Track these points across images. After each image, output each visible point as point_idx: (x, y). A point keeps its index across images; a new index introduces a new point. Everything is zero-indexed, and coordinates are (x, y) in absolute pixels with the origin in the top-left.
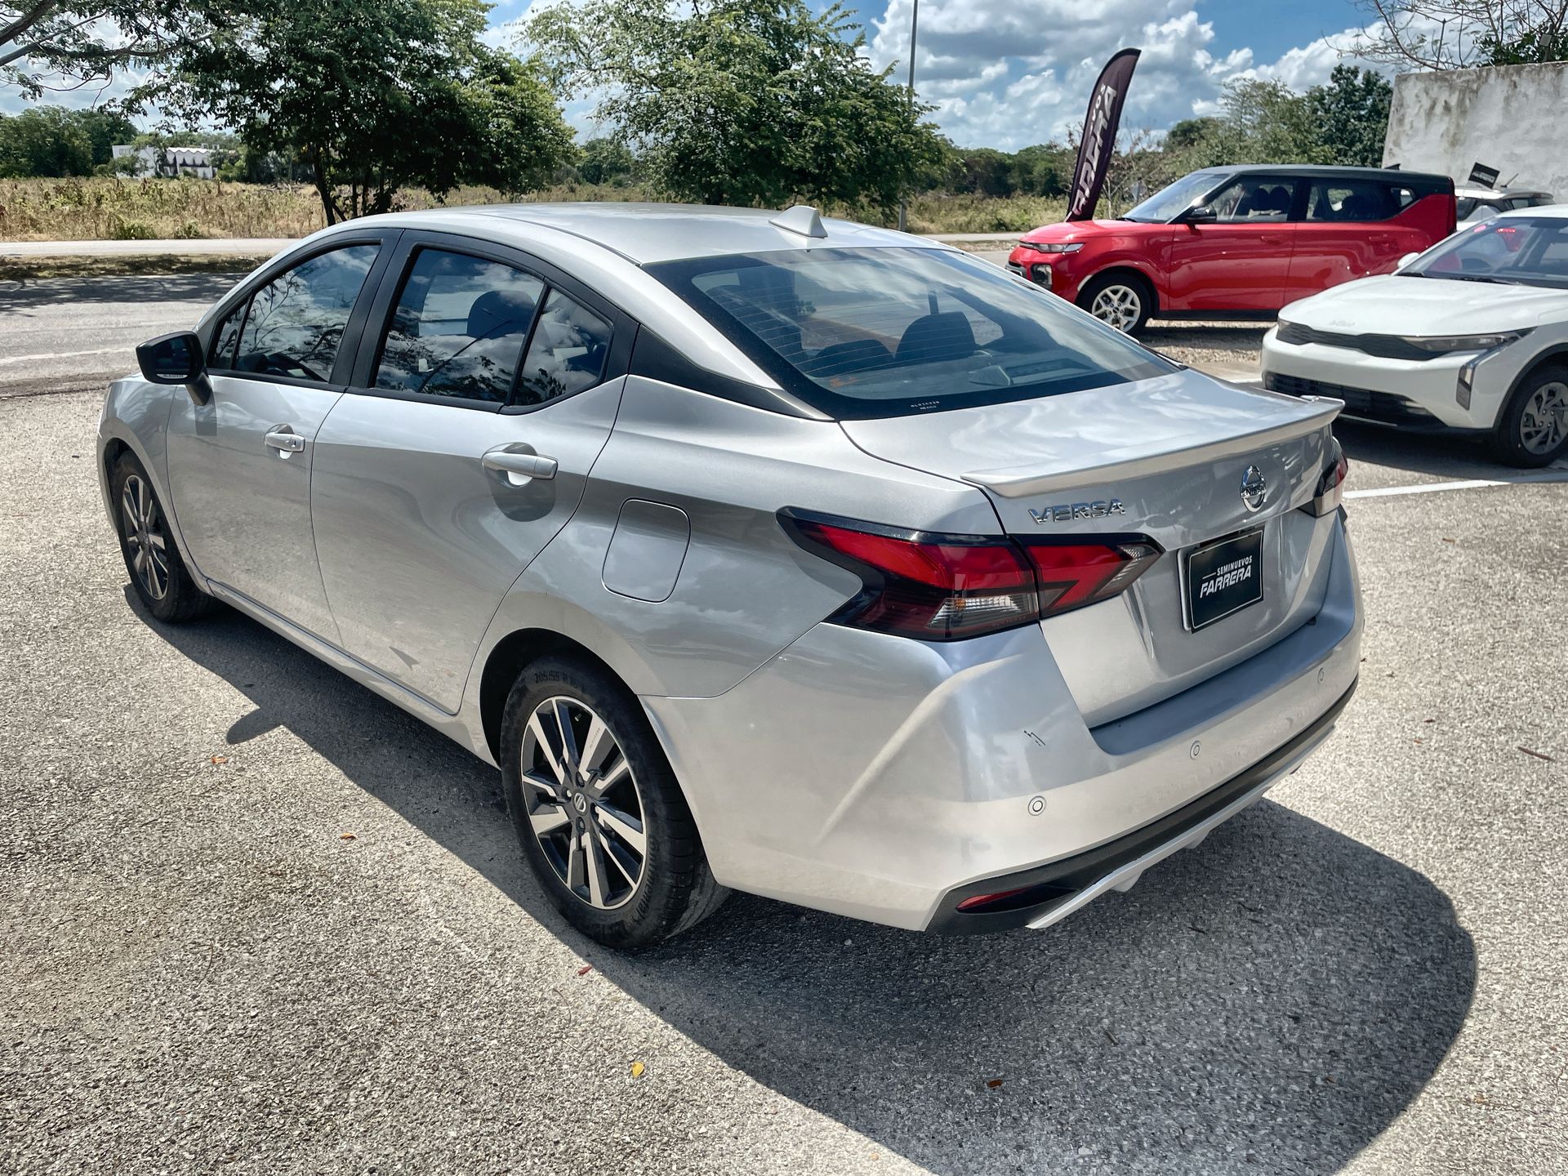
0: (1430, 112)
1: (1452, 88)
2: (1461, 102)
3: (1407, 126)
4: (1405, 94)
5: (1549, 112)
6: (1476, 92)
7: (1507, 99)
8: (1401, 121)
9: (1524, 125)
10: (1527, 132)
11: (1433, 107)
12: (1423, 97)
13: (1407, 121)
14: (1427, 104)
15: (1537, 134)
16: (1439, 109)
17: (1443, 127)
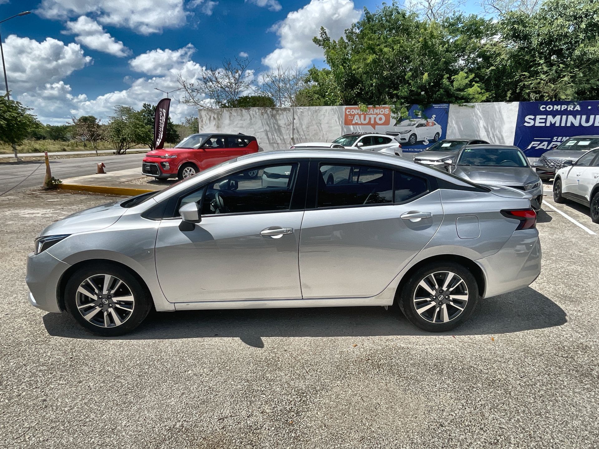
0: (210, 119)
1: (214, 113)
2: (218, 117)
3: (204, 123)
4: (202, 114)
5: (241, 120)
6: (221, 114)
7: (230, 117)
8: (202, 121)
9: (235, 123)
10: (237, 125)
11: (210, 118)
12: (207, 115)
13: (204, 121)
14: (208, 117)
15: (239, 125)
16: (212, 118)
17: (214, 123)
